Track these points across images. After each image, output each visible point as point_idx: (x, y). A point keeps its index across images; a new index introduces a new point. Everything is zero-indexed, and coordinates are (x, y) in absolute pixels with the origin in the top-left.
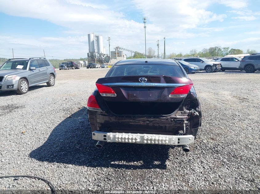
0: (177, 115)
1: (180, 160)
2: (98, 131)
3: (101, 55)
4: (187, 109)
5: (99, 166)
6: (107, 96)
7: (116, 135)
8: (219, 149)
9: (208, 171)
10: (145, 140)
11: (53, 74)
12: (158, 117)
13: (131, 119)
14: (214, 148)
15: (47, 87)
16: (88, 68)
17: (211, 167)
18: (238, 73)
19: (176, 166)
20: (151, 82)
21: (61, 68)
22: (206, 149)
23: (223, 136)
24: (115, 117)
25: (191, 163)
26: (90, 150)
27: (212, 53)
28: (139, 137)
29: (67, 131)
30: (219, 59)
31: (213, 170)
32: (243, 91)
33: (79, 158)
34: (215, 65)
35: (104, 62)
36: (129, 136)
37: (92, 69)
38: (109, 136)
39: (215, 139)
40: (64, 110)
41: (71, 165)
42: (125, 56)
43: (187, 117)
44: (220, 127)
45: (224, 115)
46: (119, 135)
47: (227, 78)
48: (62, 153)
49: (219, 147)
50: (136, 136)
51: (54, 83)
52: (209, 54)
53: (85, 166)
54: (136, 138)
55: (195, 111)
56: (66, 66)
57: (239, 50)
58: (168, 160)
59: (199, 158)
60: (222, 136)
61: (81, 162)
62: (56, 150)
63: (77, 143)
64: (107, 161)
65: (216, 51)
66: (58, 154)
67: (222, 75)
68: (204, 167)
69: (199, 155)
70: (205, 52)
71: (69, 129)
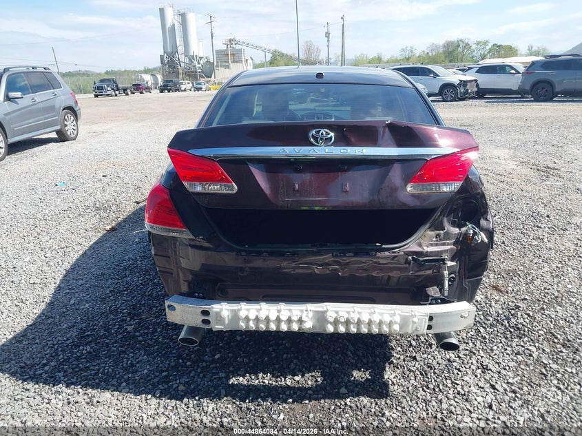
0: (424, 242)
1: (422, 363)
2: (182, 294)
3: (191, 58)
4: (454, 224)
5: (192, 395)
6: (207, 191)
7: (239, 310)
8: (522, 321)
9: (507, 398)
10: (330, 323)
11: (72, 110)
12: (367, 253)
13: (285, 260)
14: (508, 319)
15: (58, 144)
16: (162, 91)
17: (512, 384)
18: (516, 102)
19: (415, 384)
20: (349, 143)
21: (98, 94)
22: (486, 322)
23: (521, 280)
24: (234, 253)
25: (456, 371)
26: (164, 338)
27: (452, 54)
28: (311, 314)
29: (103, 274)
30: (472, 68)
31: (519, 396)
32: (539, 147)
33: (132, 365)
34: (463, 83)
35: (201, 76)
36: (279, 311)
37: (171, 94)
38: (218, 314)
39: (503, 289)
40: (97, 209)
41: (106, 395)
42: (250, 61)
43: (453, 246)
44: (508, 252)
45: (512, 215)
46: (248, 310)
47: (495, 114)
48: (84, 352)
49: (519, 314)
50: (302, 311)
51: (75, 132)
52: (443, 58)
53: (149, 396)
54: (301, 317)
55: (477, 230)
56: (109, 89)
57: (510, 48)
58: (389, 364)
59: (475, 354)
60: (519, 281)
61: (139, 382)
62: (68, 339)
63: (129, 314)
64: (215, 374)
65: (460, 50)
66: (72, 353)
67: (481, 108)
68: (493, 387)
69: (471, 344)
70: (434, 53)
71: (109, 268)
